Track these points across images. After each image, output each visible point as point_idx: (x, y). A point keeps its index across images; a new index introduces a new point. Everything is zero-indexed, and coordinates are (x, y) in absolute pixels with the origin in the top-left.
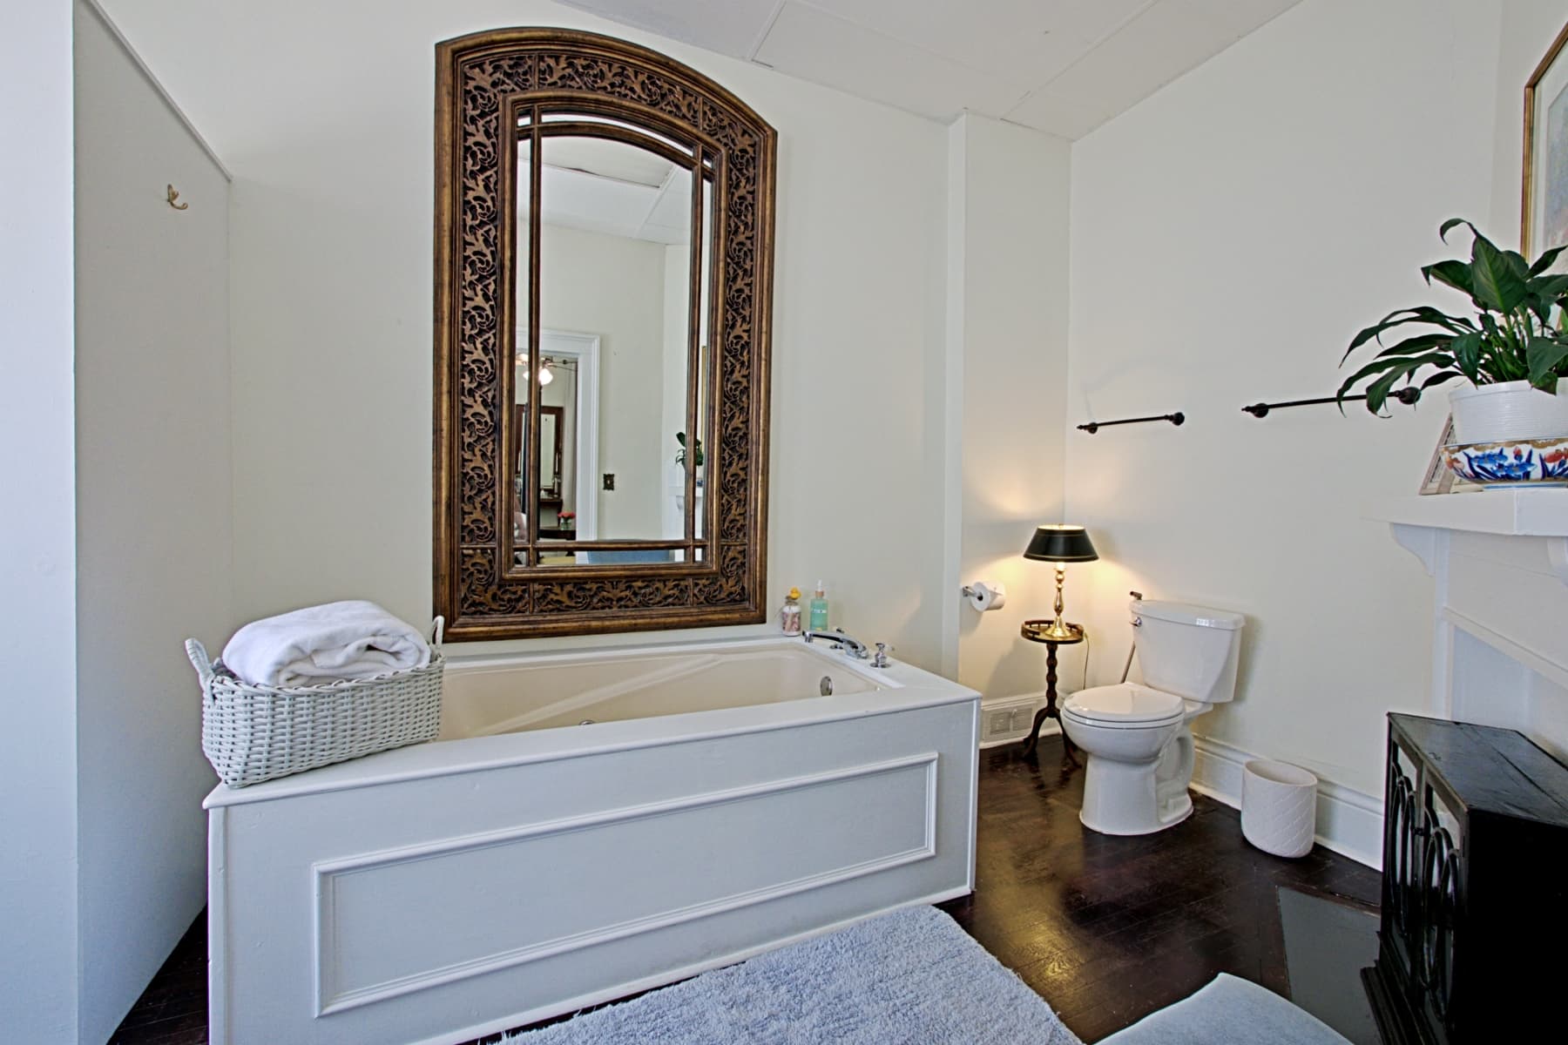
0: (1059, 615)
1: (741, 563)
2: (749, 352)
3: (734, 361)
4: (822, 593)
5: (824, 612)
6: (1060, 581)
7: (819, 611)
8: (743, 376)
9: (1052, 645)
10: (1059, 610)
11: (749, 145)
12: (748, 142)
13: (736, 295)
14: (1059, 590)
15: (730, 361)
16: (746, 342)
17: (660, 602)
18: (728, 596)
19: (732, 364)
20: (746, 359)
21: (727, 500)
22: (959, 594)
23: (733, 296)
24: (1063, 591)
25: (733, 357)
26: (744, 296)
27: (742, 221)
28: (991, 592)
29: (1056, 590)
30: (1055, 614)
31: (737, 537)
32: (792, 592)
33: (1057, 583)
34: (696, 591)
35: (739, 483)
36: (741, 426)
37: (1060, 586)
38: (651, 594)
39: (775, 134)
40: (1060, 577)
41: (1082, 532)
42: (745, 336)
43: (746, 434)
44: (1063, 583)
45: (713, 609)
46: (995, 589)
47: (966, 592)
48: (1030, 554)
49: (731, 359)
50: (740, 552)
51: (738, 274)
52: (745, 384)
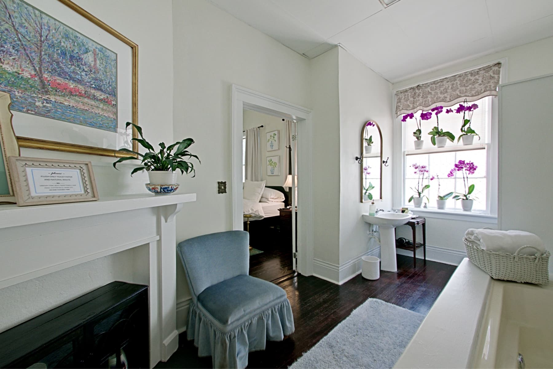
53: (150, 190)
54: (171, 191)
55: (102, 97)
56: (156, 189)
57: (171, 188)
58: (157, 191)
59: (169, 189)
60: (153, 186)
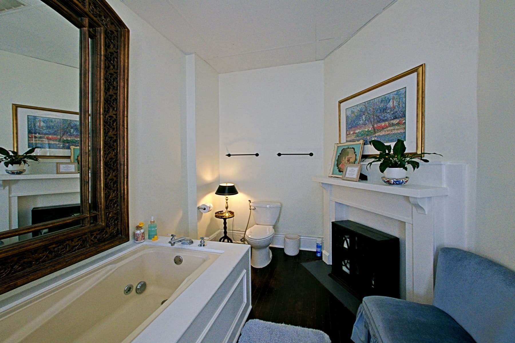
0: (227, 210)
1: (116, 218)
2: (117, 124)
3: (109, 128)
4: (154, 222)
5: (156, 229)
6: (227, 200)
7: (154, 229)
8: (114, 135)
9: (225, 219)
10: (227, 208)
11: (115, 30)
12: (114, 29)
13: (109, 97)
14: (227, 203)
15: (107, 127)
16: (115, 119)
17: (69, 251)
18: (110, 235)
19: (108, 129)
20: (115, 127)
21: (108, 191)
22: (196, 209)
23: (108, 97)
24: (228, 203)
25: (109, 125)
26: (113, 98)
27: (112, 64)
28: (209, 207)
29: (226, 203)
30: (226, 209)
31: (114, 207)
32: (140, 224)
33: (226, 200)
34: (92, 238)
35: (113, 183)
36: (114, 157)
37: (227, 201)
38: (62, 249)
39: (128, 31)
40: (227, 199)
41: (233, 186)
42: (115, 116)
43: (116, 160)
44: (228, 200)
45: (103, 244)
46: (210, 206)
47: (199, 208)
48: (217, 193)
49: (108, 126)
50: (115, 214)
51: (110, 88)
52: (115, 138)
53: (385, 182)
54: (402, 184)
55: (397, 122)
56: (390, 182)
57: (402, 181)
58: (391, 183)
59: (400, 182)
60: (388, 180)
